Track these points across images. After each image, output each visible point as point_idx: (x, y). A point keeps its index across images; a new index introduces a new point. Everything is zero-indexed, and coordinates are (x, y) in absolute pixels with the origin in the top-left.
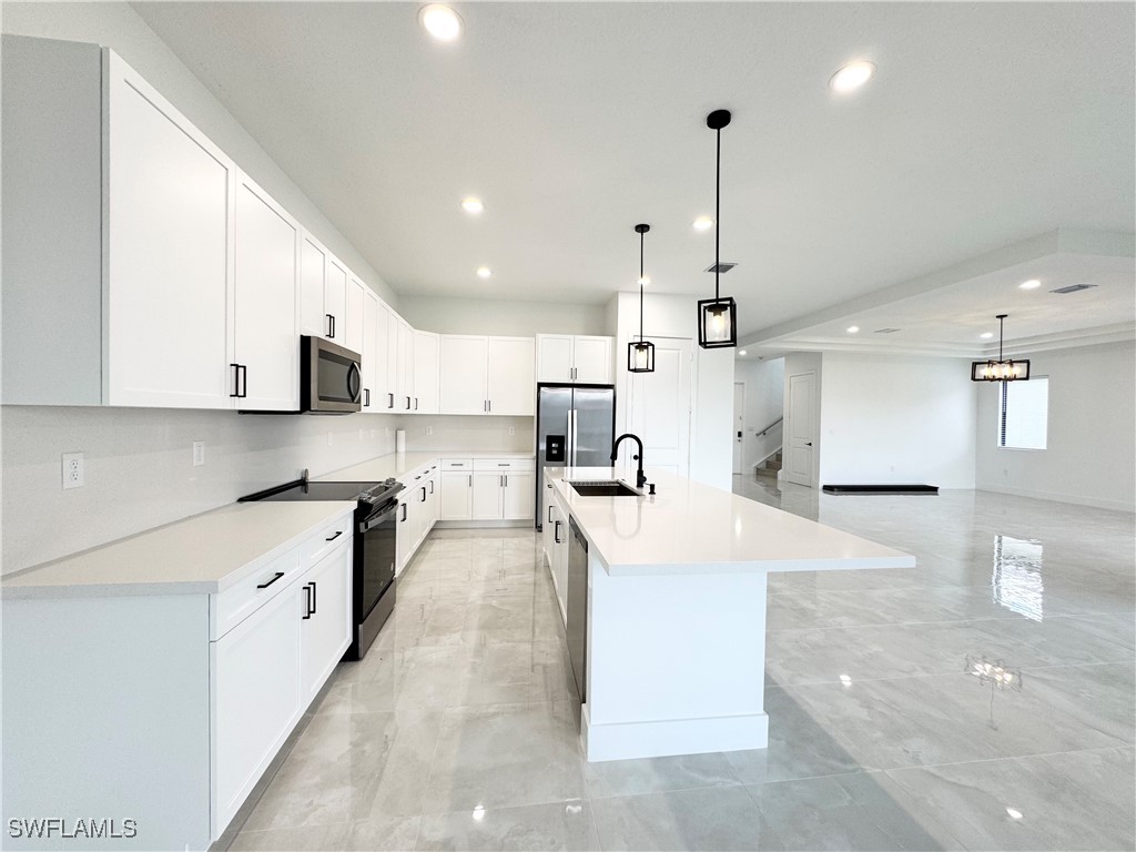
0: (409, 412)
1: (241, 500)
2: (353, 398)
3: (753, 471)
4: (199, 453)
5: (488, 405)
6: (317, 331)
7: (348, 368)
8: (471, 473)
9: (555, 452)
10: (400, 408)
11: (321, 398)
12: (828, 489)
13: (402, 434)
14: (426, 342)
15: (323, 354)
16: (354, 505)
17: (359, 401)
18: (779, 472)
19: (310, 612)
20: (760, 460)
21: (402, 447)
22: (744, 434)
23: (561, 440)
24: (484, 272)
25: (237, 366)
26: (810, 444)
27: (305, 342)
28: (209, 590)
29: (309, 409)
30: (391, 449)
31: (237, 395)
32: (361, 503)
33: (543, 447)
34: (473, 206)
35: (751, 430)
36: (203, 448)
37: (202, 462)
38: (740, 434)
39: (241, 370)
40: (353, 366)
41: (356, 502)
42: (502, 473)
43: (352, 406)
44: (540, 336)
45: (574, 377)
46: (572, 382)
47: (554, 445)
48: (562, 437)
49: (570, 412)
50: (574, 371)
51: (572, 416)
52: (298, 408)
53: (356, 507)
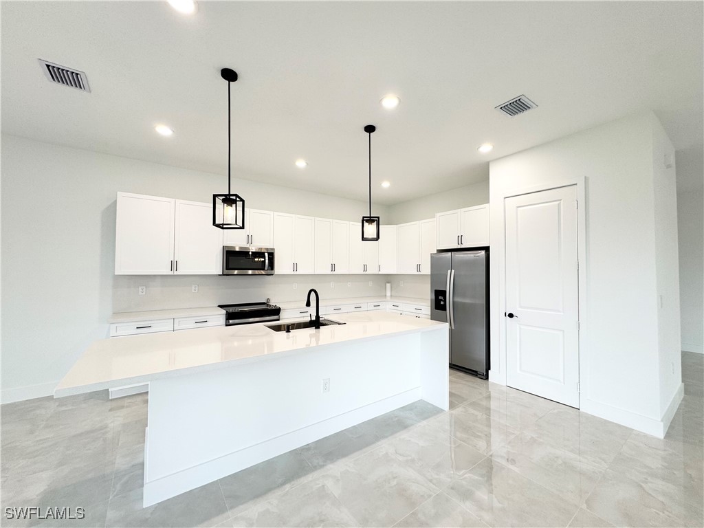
1: (219, 306)
11: (228, 269)
13: (388, 285)
15: (231, 252)
21: (388, 293)
23: (445, 294)
33: (433, 299)
37: (196, 291)
44: (438, 215)
45: (460, 243)
46: (459, 247)
47: (440, 298)
48: (445, 292)
49: (449, 271)
50: (460, 238)
51: (451, 274)
52: (221, 273)
53: (226, 313)
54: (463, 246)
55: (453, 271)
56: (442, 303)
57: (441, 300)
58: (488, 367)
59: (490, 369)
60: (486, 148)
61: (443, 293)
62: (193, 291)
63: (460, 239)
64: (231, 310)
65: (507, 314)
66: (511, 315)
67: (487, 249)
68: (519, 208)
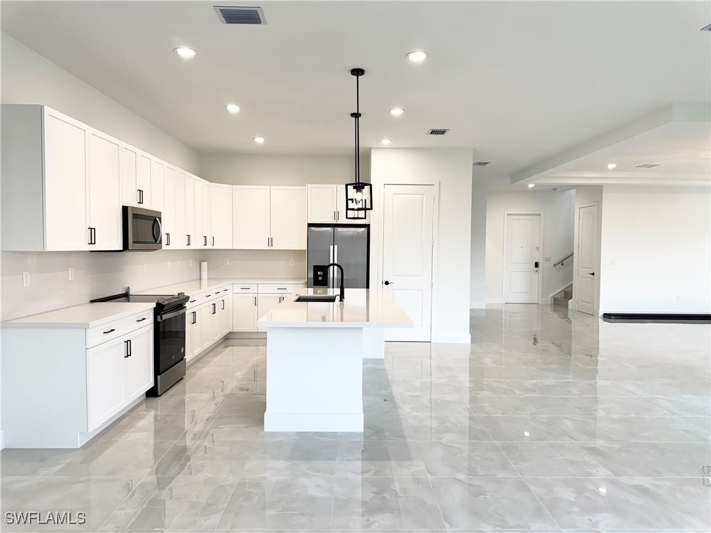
0: (206, 247)
1: (92, 301)
2: (156, 241)
3: (549, 301)
4: (71, 273)
5: (270, 241)
6: (132, 202)
7: (152, 222)
8: (256, 295)
9: (320, 278)
10: (197, 244)
11: (134, 242)
12: (608, 317)
13: (205, 265)
14: (220, 192)
15: (136, 216)
16: (154, 305)
17: (161, 242)
18: (569, 301)
19: (128, 355)
20: (557, 290)
21: (205, 275)
22: (540, 265)
23: (325, 269)
24: (259, 140)
25: (91, 229)
26: (593, 274)
27: (125, 209)
28: (85, 327)
29: (128, 249)
30: (196, 276)
31: (91, 243)
32: (158, 304)
33: (311, 275)
34: (233, 109)
35: (548, 260)
36: (73, 271)
37: (73, 279)
38: (537, 265)
39: (93, 230)
40: (155, 220)
41: (155, 304)
42: (280, 295)
43: (154, 246)
44: (310, 186)
45: (337, 218)
46: (335, 222)
48: (327, 267)
49: (332, 247)
51: (334, 250)
52: (122, 249)
53: (155, 306)
54: (339, 222)
55: (336, 247)
63: (336, 214)
65: (384, 282)
66: (387, 283)
67: (368, 227)
68: (395, 196)
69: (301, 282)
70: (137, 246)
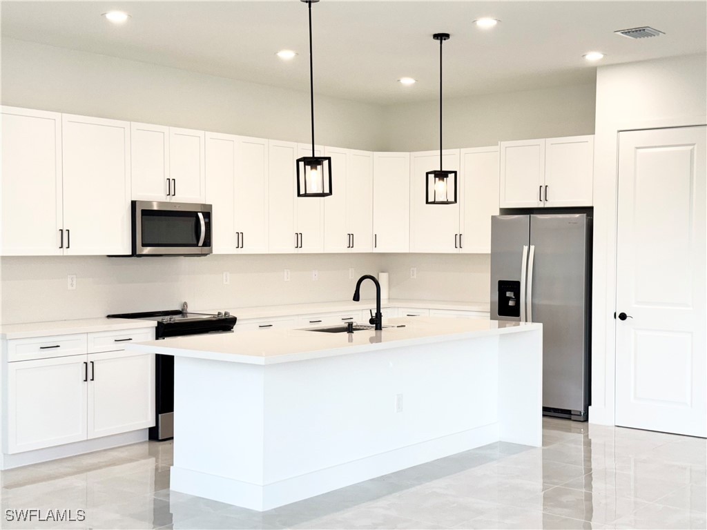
1: (109, 317)
4: (71, 281)
5: (458, 240)
7: (195, 219)
11: (144, 245)
13: (385, 277)
15: (151, 212)
23: (517, 288)
25: (62, 230)
27: (134, 204)
29: (136, 254)
31: (62, 247)
33: (496, 297)
39: (65, 232)
40: (197, 216)
41: (156, 322)
43: (194, 249)
44: (504, 144)
45: (543, 198)
46: (541, 205)
47: (509, 294)
48: (518, 284)
49: (526, 248)
50: (543, 189)
51: (527, 254)
52: (130, 254)
53: (156, 325)
54: (548, 205)
55: (532, 248)
56: (511, 303)
57: (509, 298)
58: (588, 402)
59: (590, 405)
60: (594, 57)
61: (515, 286)
62: (70, 287)
63: (544, 191)
64: (166, 319)
65: (618, 315)
66: (623, 317)
67: (588, 211)
68: (639, 150)
69: (480, 308)
70: (147, 250)
